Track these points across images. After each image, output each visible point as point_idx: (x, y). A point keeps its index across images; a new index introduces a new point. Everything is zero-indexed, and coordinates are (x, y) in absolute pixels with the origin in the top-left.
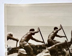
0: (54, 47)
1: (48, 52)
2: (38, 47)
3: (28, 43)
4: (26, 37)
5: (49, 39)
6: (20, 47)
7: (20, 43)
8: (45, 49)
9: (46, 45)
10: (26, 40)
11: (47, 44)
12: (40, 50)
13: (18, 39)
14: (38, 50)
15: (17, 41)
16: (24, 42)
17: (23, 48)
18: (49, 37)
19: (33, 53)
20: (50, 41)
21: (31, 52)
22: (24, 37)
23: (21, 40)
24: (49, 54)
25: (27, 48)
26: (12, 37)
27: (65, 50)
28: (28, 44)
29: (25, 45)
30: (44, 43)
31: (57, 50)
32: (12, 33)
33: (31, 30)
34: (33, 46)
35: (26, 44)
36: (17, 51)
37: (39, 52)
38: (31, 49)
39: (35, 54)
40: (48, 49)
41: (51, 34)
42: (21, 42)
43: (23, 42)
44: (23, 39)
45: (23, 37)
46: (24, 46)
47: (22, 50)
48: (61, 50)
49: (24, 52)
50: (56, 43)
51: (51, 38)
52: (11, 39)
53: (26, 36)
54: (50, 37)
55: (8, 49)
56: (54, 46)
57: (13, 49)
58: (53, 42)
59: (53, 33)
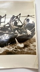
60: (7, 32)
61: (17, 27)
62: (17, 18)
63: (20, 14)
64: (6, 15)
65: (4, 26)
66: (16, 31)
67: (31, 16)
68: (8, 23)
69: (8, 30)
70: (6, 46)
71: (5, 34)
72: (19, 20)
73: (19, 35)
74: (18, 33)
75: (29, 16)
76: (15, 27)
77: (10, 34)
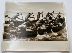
2: (20, 22)
3: (15, 20)
6: (11, 21)
8: (24, 23)
9: (24, 21)
15: (10, 18)
24: (25, 25)
25: (14, 22)
27: (33, 24)
32: (8, 15)
33: (17, 14)
34: (18, 21)
37: (20, 24)
42: (12, 19)
44: (13, 17)
48: (31, 24)
52: (7, 17)
55: (5, 21)
60: (44, 24)
61: (51, 21)
62: (51, 14)
63: (53, 12)
64: (43, 12)
65: (42, 20)
66: (51, 23)
67: (62, 13)
68: (45, 18)
69: (45, 22)
70: (44, 34)
71: (43, 26)
72: (53, 16)
73: (53, 26)
74: (52, 25)
75: (60, 13)
77: (47, 26)
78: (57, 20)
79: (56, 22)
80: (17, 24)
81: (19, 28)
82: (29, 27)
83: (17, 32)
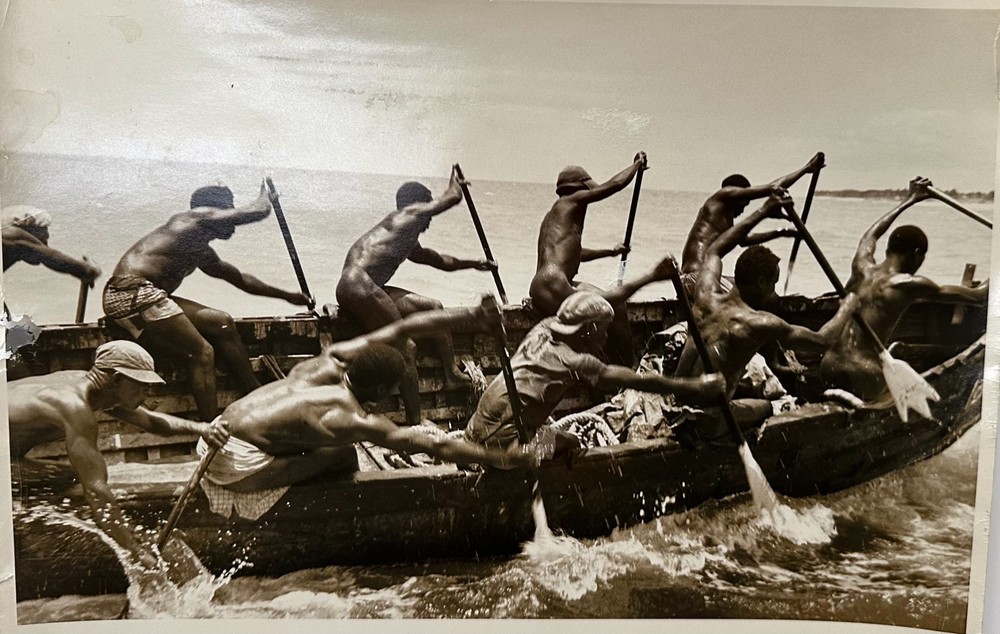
0: (389, 342)
1: (333, 380)
2: (261, 334)
3: (177, 300)
4: (157, 252)
5: (352, 274)
7: (112, 297)
8: (317, 352)
9: (325, 323)
10: (154, 270)
11: (333, 311)
12: (272, 361)
13: (93, 263)
14: (255, 361)
15: (85, 275)
16: (141, 292)
17: (137, 333)
18: (348, 262)
19: (211, 380)
20: (362, 291)
21: (198, 373)
22: (146, 248)
23: (120, 268)
24: (342, 393)
26: (41, 247)
27: (473, 370)
28: (171, 309)
29: (149, 316)
30: (311, 306)
31: (410, 369)
33: (202, 197)
35: (159, 303)
36: (85, 360)
38: (196, 348)
39: (227, 389)
40: (334, 355)
41: (373, 240)
42: (113, 285)
43: (133, 288)
44: (136, 263)
45: (136, 249)
46: (139, 322)
47: (125, 353)
49: (138, 365)
50: (405, 314)
51: (368, 269)
52: (34, 258)
53: (159, 242)
54: (361, 262)
56: (387, 332)
57: (47, 336)
58: (386, 300)
59: (383, 234)
60: (651, 367)
64: (641, 166)
65: (620, 300)
67: (952, 200)
69: (659, 346)
71: (631, 399)
72: (801, 234)
73: (786, 409)
74: (774, 384)
76: (745, 313)
77: (683, 396)
78: (855, 316)
79: (835, 343)
80: (204, 378)
81: (242, 434)
82: (412, 420)
83: (220, 503)
